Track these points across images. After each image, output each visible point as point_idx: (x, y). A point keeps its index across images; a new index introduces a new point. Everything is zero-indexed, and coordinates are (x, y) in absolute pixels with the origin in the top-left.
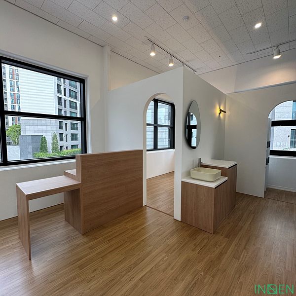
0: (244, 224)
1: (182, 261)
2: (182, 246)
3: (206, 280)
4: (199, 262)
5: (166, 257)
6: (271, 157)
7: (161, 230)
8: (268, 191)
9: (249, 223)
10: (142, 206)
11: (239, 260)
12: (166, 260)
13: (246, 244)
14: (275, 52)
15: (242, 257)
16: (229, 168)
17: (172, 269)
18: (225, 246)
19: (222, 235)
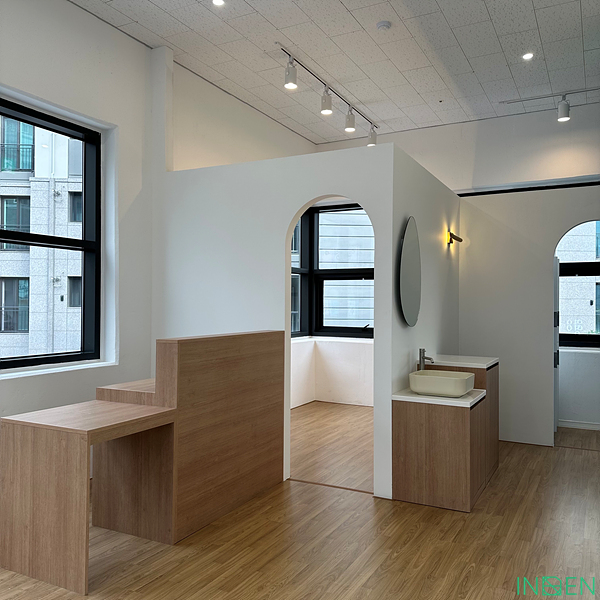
0: (526, 493)
1: (428, 555)
2: (416, 535)
3: (484, 571)
4: (461, 552)
5: (395, 554)
6: (562, 350)
7: (358, 517)
8: (561, 433)
9: (535, 489)
10: (281, 482)
11: (530, 541)
12: (397, 558)
13: (537, 520)
14: (561, 108)
15: (534, 537)
16: (488, 369)
17: (416, 566)
18: (499, 526)
19: (488, 513)
